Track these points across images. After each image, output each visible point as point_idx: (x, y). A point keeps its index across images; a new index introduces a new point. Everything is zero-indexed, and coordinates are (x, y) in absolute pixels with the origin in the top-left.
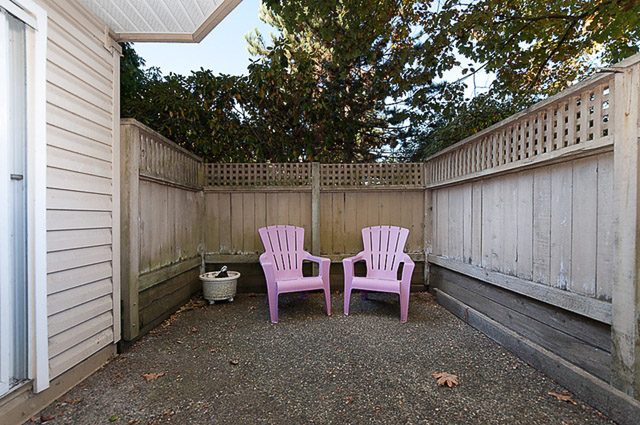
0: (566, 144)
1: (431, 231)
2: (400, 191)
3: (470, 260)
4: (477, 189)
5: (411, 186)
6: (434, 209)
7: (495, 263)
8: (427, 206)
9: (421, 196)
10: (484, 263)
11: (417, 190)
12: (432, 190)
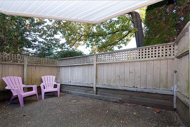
0: (88, 62)
1: (59, 77)
2: (52, 66)
3: (70, 82)
4: (72, 68)
5: (55, 66)
6: (60, 71)
7: (76, 82)
8: (58, 70)
9: (57, 68)
10: (74, 82)
11: (56, 67)
12: (59, 67)
